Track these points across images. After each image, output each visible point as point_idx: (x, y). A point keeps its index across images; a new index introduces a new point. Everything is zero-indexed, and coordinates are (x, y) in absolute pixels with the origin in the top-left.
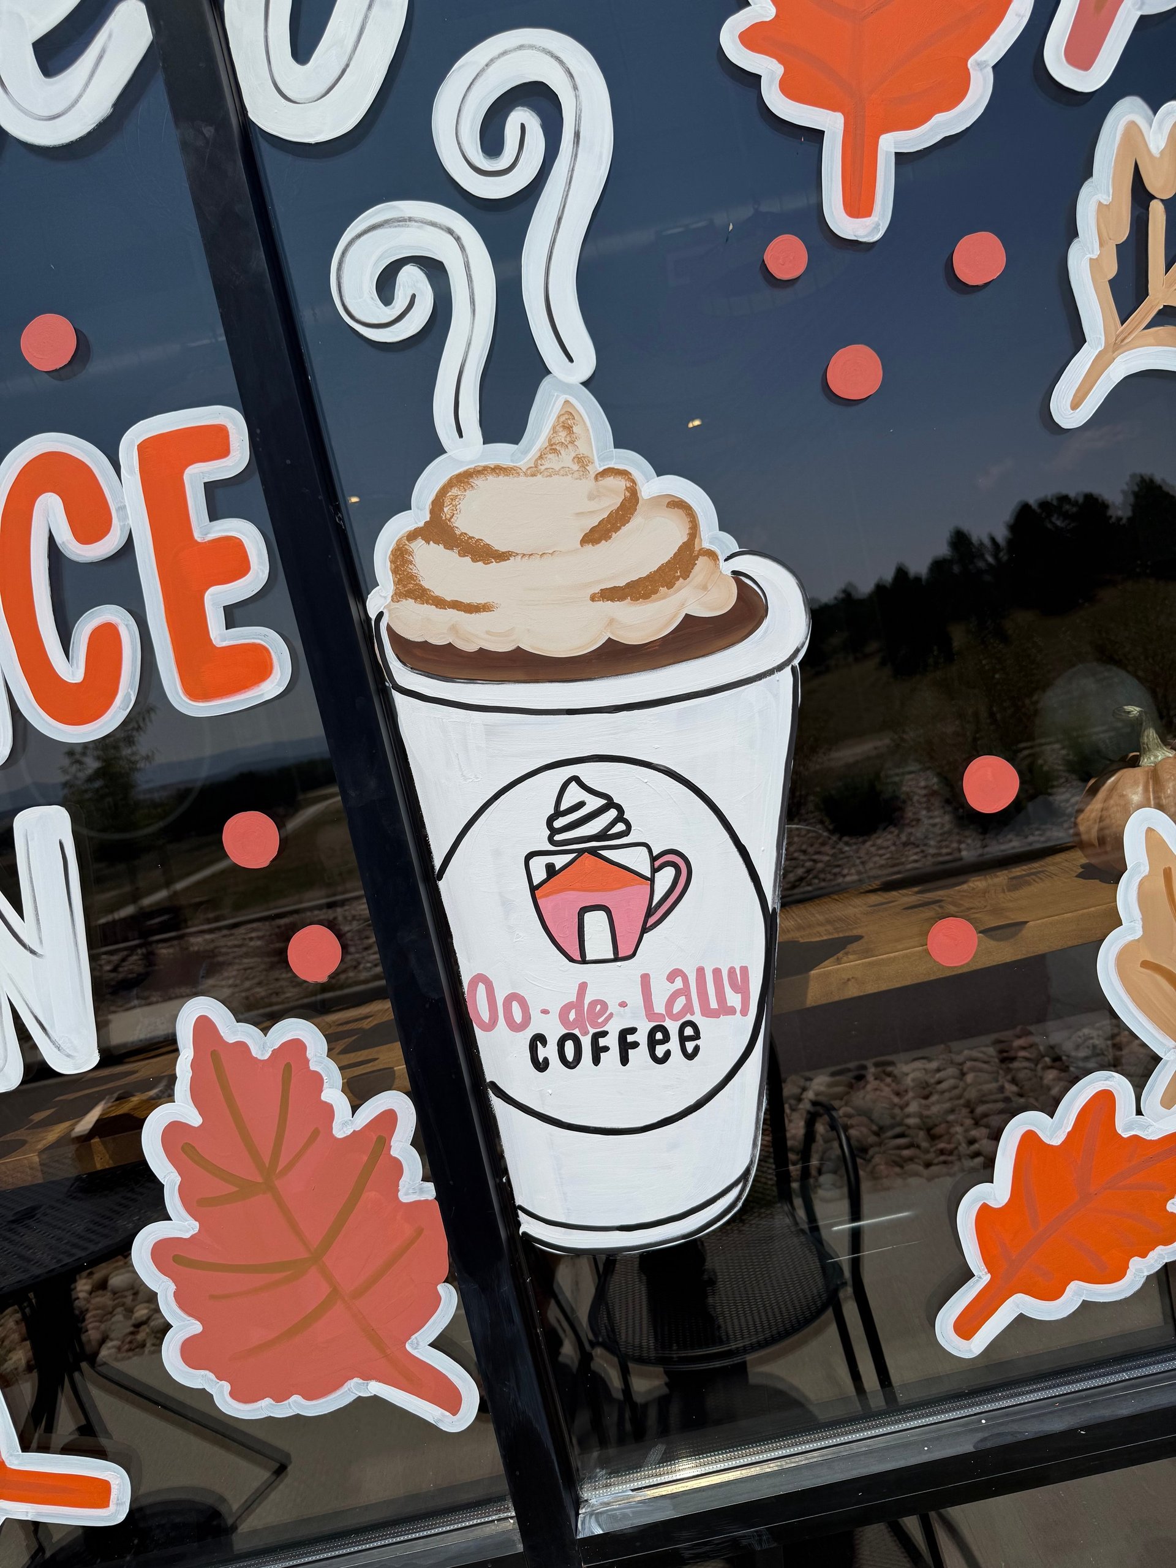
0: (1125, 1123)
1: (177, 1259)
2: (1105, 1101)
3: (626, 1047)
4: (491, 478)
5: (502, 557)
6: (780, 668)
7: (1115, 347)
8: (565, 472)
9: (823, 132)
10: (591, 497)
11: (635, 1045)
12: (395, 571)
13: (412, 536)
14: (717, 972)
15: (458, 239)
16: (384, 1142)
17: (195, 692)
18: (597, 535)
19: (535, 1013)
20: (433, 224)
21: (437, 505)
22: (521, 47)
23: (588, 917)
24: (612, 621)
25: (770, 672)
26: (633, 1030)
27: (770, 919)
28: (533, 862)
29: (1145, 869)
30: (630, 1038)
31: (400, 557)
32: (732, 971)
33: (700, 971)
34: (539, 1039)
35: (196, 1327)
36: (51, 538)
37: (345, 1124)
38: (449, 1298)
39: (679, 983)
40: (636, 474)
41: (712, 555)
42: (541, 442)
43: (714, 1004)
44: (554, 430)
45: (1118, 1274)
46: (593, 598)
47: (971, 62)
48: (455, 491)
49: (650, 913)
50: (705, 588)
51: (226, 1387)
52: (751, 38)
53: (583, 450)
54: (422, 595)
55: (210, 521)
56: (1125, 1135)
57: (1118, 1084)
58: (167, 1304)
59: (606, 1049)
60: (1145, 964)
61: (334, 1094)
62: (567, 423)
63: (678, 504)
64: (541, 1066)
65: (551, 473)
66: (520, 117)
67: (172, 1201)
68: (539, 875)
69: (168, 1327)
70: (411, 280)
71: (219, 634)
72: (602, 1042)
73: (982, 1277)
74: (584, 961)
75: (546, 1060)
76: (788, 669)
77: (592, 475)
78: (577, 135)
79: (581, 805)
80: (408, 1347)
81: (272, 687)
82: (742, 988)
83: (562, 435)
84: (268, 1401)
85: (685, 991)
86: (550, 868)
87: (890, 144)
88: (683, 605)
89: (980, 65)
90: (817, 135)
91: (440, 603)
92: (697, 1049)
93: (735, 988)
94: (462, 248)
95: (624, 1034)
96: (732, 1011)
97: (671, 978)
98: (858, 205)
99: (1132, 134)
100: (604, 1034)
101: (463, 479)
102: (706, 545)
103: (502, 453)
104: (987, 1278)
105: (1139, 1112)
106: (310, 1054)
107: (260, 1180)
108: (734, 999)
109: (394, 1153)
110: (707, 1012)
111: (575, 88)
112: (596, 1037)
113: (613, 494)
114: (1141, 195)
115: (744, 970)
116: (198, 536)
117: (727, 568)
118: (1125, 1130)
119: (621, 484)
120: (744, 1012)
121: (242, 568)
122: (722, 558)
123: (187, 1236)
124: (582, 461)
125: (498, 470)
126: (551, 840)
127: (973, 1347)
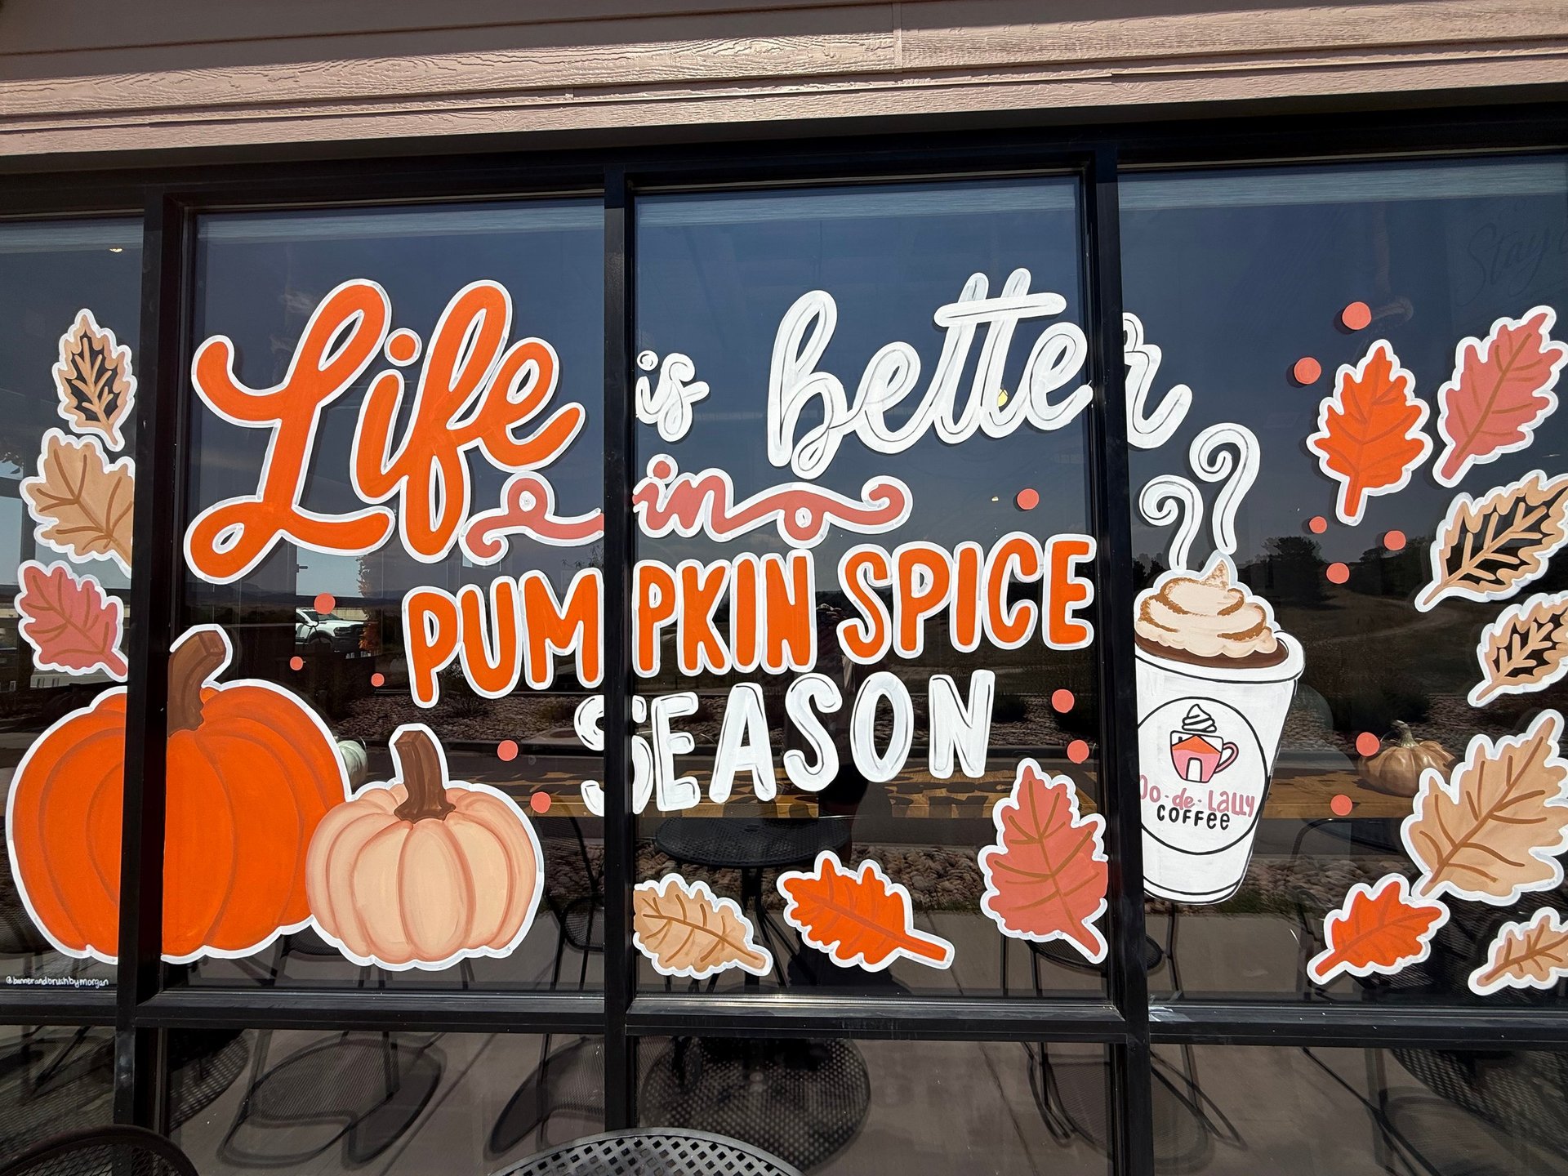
0: (1403, 897)
1: (996, 862)
2: (1395, 886)
3: (1197, 818)
4: (1187, 582)
5: (1185, 613)
6: (1289, 679)
7: (1445, 584)
8: (1216, 586)
9: (1340, 482)
10: (1225, 598)
11: (1202, 819)
12: (1142, 610)
13: (1151, 598)
14: (1241, 796)
15: (1191, 493)
16: (1090, 834)
17: (1054, 639)
18: (1225, 612)
19: (1162, 796)
20: (1183, 486)
21: (1164, 588)
22: (1229, 430)
23: (1192, 762)
24: (1224, 646)
25: (1285, 680)
26: (1202, 812)
27: (1267, 779)
28: (1174, 734)
29: (1427, 793)
30: (1200, 815)
31: (1145, 604)
32: (1248, 797)
33: (1235, 794)
34: (1162, 807)
35: (997, 893)
36: (1012, 570)
37: (1076, 823)
38: (1104, 905)
39: (1225, 797)
40: (1244, 593)
41: (1270, 630)
42: (1209, 573)
43: (1238, 809)
44: (1215, 570)
45: (1391, 963)
46: (1218, 636)
47: (1403, 468)
48: (1171, 585)
49: (1218, 766)
50: (1264, 642)
51: (1004, 921)
52: (1318, 443)
53: (1225, 580)
54: (1150, 621)
55: (1076, 576)
56: (1403, 903)
57: (1403, 881)
58: (988, 880)
59: (1189, 817)
60: (1421, 832)
61: (1074, 809)
62: (1221, 568)
63: (1259, 607)
64: (1161, 818)
65: (1211, 585)
66: (1225, 455)
67: (1000, 838)
68: (1175, 740)
69: (986, 889)
70: (1171, 505)
71: (1069, 619)
72: (1188, 814)
73: (1331, 950)
74: (1187, 779)
75: (1163, 816)
76: (1293, 680)
77: (1227, 590)
78: (1245, 465)
79: (1198, 716)
80: (1083, 922)
81: (1085, 644)
82: (1251, 806)
83: (1218, 573)
84: (1019, 931)
85: (1227, 801)
86: (1180, 738)
87: (1366, 492)
88: (1254, 646)
89: (1407, 470)
90: (1339, 483)
91: (1157, 625)
92: (1227, 826)
93: (1248, 805)
94: (1193, 497)
95: (1198, 813)
96: (1245, 814)
97: (1222, 795)
98: (1350, 511)
99: (1464, 507)
100: (1190, 811)
101: (1176, 581)
102: (1267, 625)
103: (1193, 574)
104: (1333, 951)
105: (1410, 895)
106: (1068, 791)
107: (1037, 838)
108: (1246, 809)
109: (1094, 839)
110: (1234, 812)
111: (1247, 448)
112: (1186, 811)
113: (1234, 599)
114: (1464, 530)
115: (1253, 798)
116: (1069, 581)
117: (1275, 636)
118: (1403, 901)
119: (1238, 595)
120: (1250, 815)
121: (1083, 597)
122: (1273, 632)
123: (1002, 853)
124: (1224, 584)
125: (1190, 580)
126: (1183, 727)
127: (1322, 980)
